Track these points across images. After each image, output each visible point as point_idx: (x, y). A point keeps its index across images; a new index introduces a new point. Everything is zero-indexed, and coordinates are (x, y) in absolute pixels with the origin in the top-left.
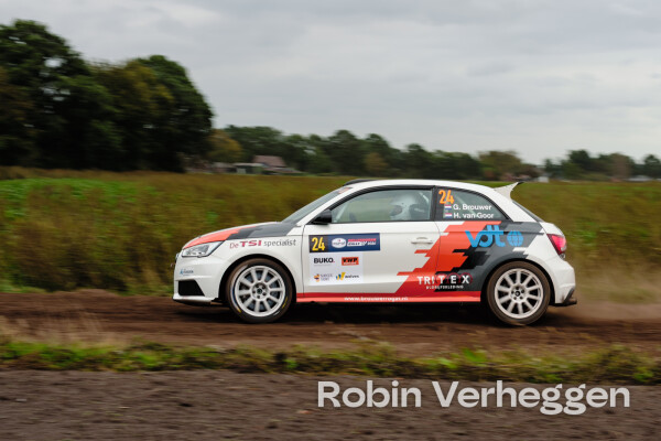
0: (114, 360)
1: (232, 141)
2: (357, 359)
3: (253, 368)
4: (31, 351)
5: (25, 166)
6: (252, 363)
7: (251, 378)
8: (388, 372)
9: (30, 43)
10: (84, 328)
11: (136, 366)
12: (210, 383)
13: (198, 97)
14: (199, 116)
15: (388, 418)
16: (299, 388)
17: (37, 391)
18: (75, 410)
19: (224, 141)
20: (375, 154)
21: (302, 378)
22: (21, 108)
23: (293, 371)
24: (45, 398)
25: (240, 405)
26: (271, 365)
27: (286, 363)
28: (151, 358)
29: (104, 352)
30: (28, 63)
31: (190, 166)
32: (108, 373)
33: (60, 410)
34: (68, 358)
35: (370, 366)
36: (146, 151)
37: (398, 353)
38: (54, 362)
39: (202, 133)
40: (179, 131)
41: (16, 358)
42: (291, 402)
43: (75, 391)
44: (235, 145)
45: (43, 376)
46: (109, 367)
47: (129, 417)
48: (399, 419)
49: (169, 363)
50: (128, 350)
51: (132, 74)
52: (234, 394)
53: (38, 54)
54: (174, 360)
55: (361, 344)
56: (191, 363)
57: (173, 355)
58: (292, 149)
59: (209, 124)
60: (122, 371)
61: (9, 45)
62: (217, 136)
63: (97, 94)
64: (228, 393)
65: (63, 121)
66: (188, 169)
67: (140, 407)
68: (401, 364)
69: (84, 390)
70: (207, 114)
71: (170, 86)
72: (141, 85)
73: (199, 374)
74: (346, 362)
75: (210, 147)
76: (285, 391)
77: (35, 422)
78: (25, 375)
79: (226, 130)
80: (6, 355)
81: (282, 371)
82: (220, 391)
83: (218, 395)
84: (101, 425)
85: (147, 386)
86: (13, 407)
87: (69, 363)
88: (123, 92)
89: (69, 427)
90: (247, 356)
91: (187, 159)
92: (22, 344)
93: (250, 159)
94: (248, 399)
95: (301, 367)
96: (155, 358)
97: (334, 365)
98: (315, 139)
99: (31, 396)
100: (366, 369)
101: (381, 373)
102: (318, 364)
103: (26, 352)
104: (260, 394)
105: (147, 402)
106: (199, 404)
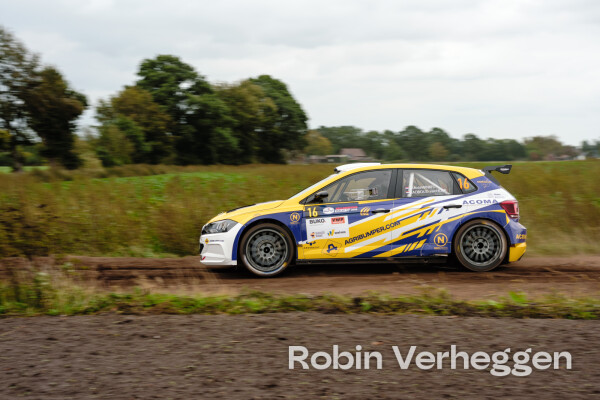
0: (227, 306)
1: (323, 138)
2: (421, 302)
3: (336, 310)
4: (164, 300)
5: (167, 164)
6: (334, 306)
7: (334, 318)
8: (446, 311)
10: (205, 283)
11: (244, 310)
12: (301, 322)
13: (298, 106)
14: (296, 119)
16: (372, 324)
17: (168, 331)
18: (197, 344)
19: (316, 139)
20: (438, 143)
21: (375, 317)
22: (163, 120)
23: (367, 311)
24: (176, 335)
25: (325, 338)
26: (351, 308)
27: (361, 306)
28: (255, 303)
29: (219, 299)
30: (165, 87)
31: (291, 158)
32: (223, 316)
33: (185, 344)
34: (193, 305)
35: (431, 307)
36: (257, 148)
37: (452, 296)
38: (182, 308)
39: (299, 134)
40: (282, 133)
41: (153, 305)
42: (366, 336)
43: (197, 330)
44: (325, 142)
45: (174, 319)
46: (224, 311)
47: (238, 349)
49: (270, 307)
50: (239, 298)
51: (245, 91)
52: (321, 330)
54: (273, 305)
55: (423, 289)
56: (286, 307)
57: (272, 301)
58: (371, 142)
59: (305, 126)
60: (233, 314)
61: (152, 74)
62: (311, 135)
63: (218, 108)
64: (316, 330)
66: (289, 161)
67: (246, 342)
68: (456, 305)
69: (204, 329)
70: (303, 118)
71: (275, 98)
72: (252, 98)
73: (293, 315)
74: (411, 305)
75: (306, 144)
76: (362, 327)
77: (167, 353)
78: (160, 319)
79: (318, 130)
80: (147, 303)
81: (359, 312)
82: (309, 328)
83: (308, 331)
84: (216, 355)
85: (253, 325)
86: (151, 343)
87: (193, 308)
88: (239, 104)
89: (191, 357)
90: (332, 301)
91: (288, 154)
92: (157, 295)
93: (338, 152)
94: (332, 334)
95: (374, 309)
96: (258, 304)
97: (401, 306)
98: (389, 134)
99: (164, 333)
100: (428, 310)
101: (439, 312)
102: (388, 306)
103: (161, 301)
104: (341, 330)
105: (252, 337)
106: (293, 338)
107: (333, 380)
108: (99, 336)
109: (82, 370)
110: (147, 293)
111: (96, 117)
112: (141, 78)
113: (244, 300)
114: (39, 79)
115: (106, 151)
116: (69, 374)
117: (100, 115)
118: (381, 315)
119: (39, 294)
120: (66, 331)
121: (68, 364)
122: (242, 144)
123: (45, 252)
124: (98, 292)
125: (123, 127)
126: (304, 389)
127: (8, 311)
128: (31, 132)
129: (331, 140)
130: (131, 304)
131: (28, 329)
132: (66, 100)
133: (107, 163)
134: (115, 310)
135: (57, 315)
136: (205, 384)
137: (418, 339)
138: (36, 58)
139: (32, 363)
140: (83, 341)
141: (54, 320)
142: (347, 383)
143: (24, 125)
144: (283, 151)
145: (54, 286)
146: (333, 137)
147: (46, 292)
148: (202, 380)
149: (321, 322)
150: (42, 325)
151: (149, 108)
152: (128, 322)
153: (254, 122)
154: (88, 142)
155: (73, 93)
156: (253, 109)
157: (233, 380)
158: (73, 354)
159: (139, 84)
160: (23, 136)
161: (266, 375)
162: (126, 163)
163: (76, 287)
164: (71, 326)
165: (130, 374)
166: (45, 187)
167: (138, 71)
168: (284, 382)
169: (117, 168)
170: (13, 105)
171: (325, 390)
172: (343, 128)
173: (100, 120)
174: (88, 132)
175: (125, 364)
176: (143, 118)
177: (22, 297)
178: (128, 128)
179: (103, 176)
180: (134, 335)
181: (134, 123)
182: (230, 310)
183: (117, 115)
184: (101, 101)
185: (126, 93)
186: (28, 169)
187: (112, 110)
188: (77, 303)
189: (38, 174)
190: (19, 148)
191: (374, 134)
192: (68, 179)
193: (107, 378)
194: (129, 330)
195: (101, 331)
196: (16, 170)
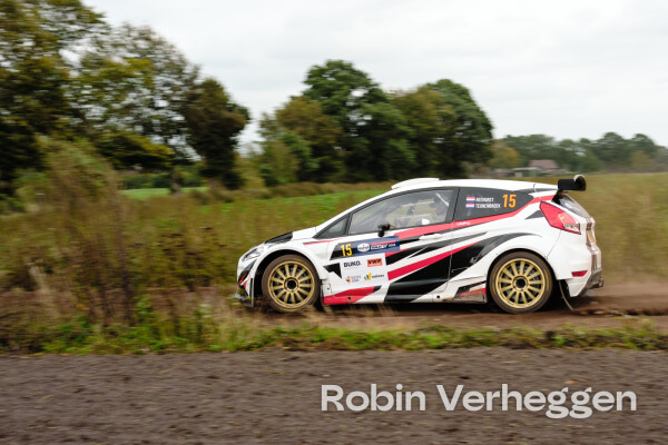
0: (403, 341)
1: (509, 149)
2: (620, 335)
3: (525, 345)
4: (335, 335)
5: (335, 182)
6: (524, 341)
7: (523, 353)
8: (650, 346)
9: (339, 78)
10: (380, 316)
11: (422, 346)
12: (487, 359)
13: (482, 114)
14: (481, 128)
15: (650, 386)
16: (566, 361)
17: (338, 369)
19: (502, 150)
20: (641, 152)
21: (570, 352)
22: (332, 133)
23: (560, 347)
24: (347, 374)
25: (512, 377)
26: (542, 342)
27: (554, 340)
28: (434, 338)
29: (395, 334)
30: (337, 95)
31: (474, 173)
32: (398, 352)
33: (357, 384)
34: (365, 340)
35: (634, 341)
36: (436, 162)
37: (658, 328)
38: (352, 344)
39: (483, 144)
40: (464, 144)
41: (322, 341)
42: (559, 374)
43: (370, 368)
44: (512, 153)
45: (344, 355)
46: (400, 346)
48: (660, 388)
49: (451, 342)
50: (416, 332)
51: (422, 97)
52: (509, 368)
53: (346, 87)
54: (455, 340)
55: (626, 321)
56: (470, 342)
57: (454, 335)
58: (564, 152)
59: (490, 136)
60: (410, 350)
61: (322, 82)
62: (497, 146)
63: (393, 118)
64: (503, 367)
65: (367, 142)
66: (471, 176)
67: (425, 380)
68: (661, 338)
69: (378, 366)
70: (488, 126)
71: (456, 105)
72: (429, 106)
73: (477, 351)
74: (610, 338)
75: (490, 155)
76: (555, 364)
78: (329, 355)
79: (504, 140)
80: (315, 339)
81: (551, 347)
82: (495, 365)
83: (494, 370)
85: (431, 362)
86: (318, 383)
87: (365, 344)
88: (415, 112)
90: (520, 334)
91: (471, 167)
92: (327, 329)
93: (526, 165)
94: (520, 372)
95: (568, 343)
96: (438, 338)
97: (599, 340)
98: (584, 141)
99: (333, 372)
100: (629, 344)
101: (642, 347)
102: (584, 340)
103: (330, 336)
104: (530, 367)
105: (431, 375)
106: (476, 376)
107: (521, 423)
108: (264, 375)
109: (245, 411)
110: (316, 327)
111: (258, 132)
112: (308, 87)
113: (423, 335)
114: (199, 91)
115: (270, 168)
116: (232, 415)
117: (264, 130)
118: (577, 350)
119: (200, 328)
120: (229, 368)
121: (229, 405)
122: (419, 157)
123: (206, 281)
124: (262, 326)
125: (288, 142)
126: (489, 434)
127: (167, 346)
128: (190, 151)
129: (517, 150)
130: (298, 339)
131: (188, 367)
132: (227, 114)
133: (270, 182)
134: (280, 345)
135: (219, 351)
136: (379, 428)
137: (618, 377)
138: (197, 69)
139: (192, 403)
140: (247, 380)
141: (215, 356)
142: (536, 427)
143: (183, 143)
144: (465, 164)
145: (216, 319)
146: (522, 148)
147: (208, 326)
148: (376, 423)
149: (509, 358)
150: (203, 362)
151: (317, 120)
152: (295, 358)
153: (433, 133)
154: (250, 160)
155: (235, 106)
156: (431, 118)
157: (409, 424)
158: (236, 394)
159: (306, 94)
160: (182, 155)
161: (446, 418)
162: (291, 182)
163: (239, 321)
164: (233, 363)
165: (297, 416)
166: (205, 210)
167: (306, 79)
168: (466, 425)
169: (281, 187)
170: (172, 122)
171: (512, 435)
172: (533, 136)
173: (264, 135)
174: (251, 148)
175: (292, 406)
176: (311, 131)
177: (182, 332)
178: (292, 142)
179: (266, 197)
180: (302, 373)
181: (299, 137)
182: (407, 346)
183: (282, 129)
184: (265, 114)
185: (291, 104)
186: (187, 190)
187: (276, 124)
188: (240, 338)
189: (197, 196)
190: (178, 168)
191: (568, 143)
192: (229, 201)
193: (272, 421)
194: (296, 368)
195: (266, 369)
196: (173, 191)
